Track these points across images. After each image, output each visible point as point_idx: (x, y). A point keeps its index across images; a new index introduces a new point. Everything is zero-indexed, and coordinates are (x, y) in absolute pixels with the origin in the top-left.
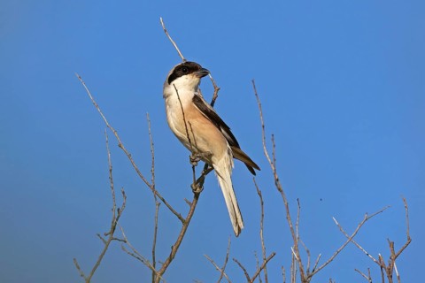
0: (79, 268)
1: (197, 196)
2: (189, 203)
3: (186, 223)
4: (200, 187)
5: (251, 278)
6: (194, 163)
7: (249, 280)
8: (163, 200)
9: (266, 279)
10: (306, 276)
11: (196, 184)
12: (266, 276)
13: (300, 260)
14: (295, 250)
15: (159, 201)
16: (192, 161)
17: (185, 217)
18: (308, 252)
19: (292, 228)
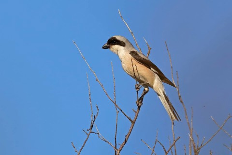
0: (74, 147)
1: (139, 107)
2: (135, 112)
3: (133, 122)
4: (141, 103)
5: (167, 151)
6: (138, 89)
7: (166, 152)
8: (121, 111)
9: (175, 152)
10: (196, 149)
11: (139, 101)
12: (175, 150)
13: (193, 140)
14: (191, 135)
15: (118, 110)
16: (137, 88)
17: (133, 119)
18: (198, 136)
19: (188, 123)
